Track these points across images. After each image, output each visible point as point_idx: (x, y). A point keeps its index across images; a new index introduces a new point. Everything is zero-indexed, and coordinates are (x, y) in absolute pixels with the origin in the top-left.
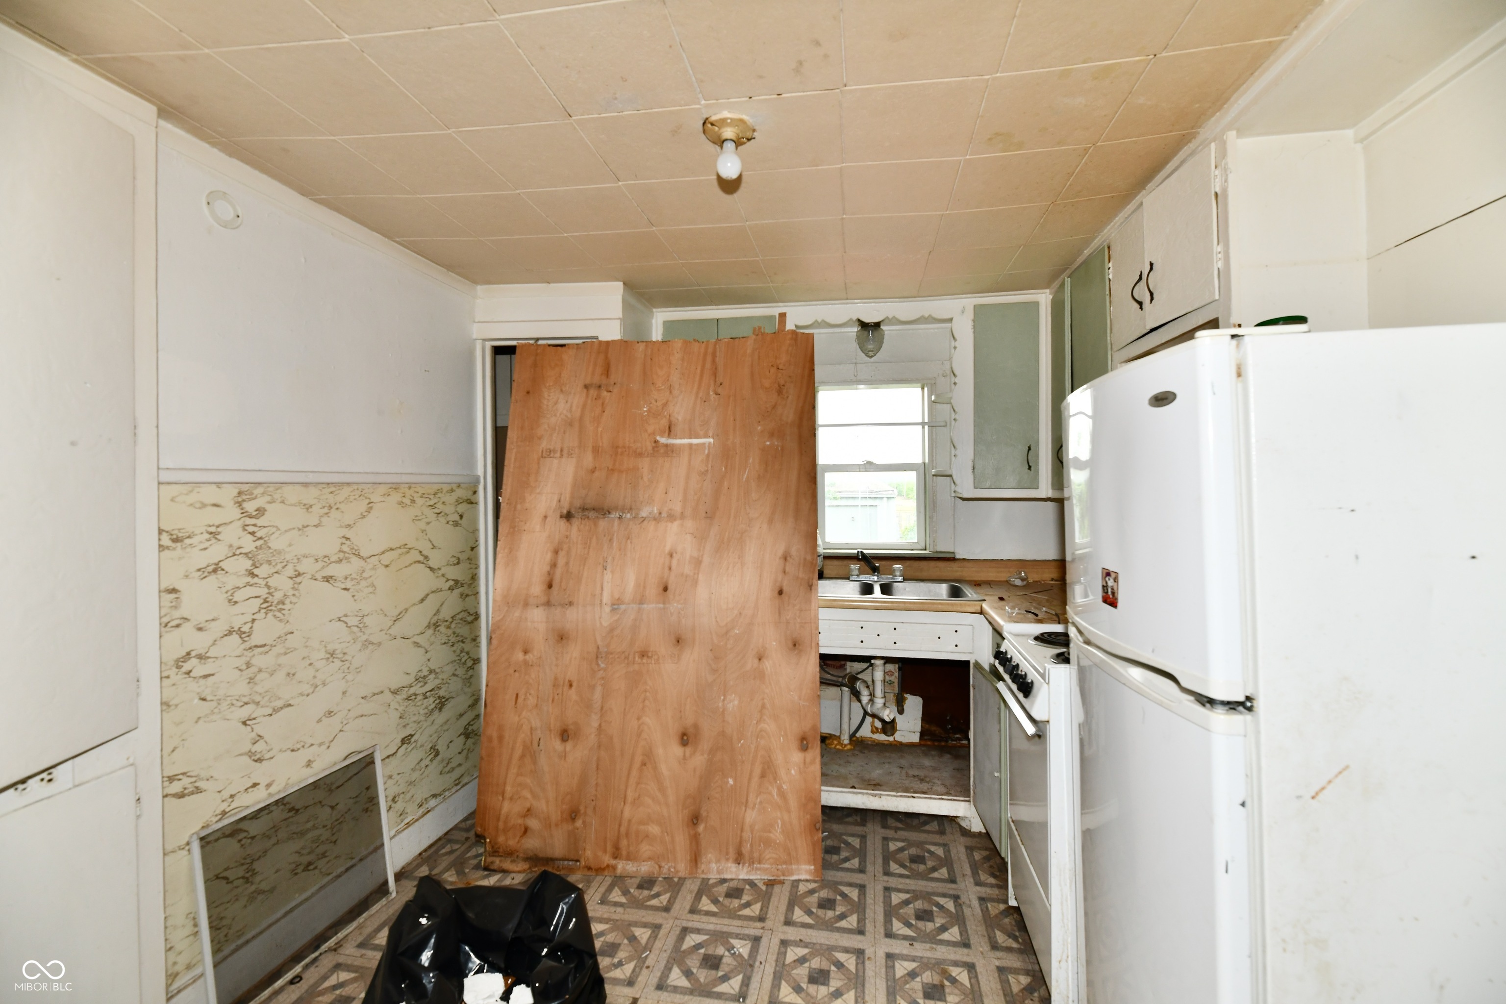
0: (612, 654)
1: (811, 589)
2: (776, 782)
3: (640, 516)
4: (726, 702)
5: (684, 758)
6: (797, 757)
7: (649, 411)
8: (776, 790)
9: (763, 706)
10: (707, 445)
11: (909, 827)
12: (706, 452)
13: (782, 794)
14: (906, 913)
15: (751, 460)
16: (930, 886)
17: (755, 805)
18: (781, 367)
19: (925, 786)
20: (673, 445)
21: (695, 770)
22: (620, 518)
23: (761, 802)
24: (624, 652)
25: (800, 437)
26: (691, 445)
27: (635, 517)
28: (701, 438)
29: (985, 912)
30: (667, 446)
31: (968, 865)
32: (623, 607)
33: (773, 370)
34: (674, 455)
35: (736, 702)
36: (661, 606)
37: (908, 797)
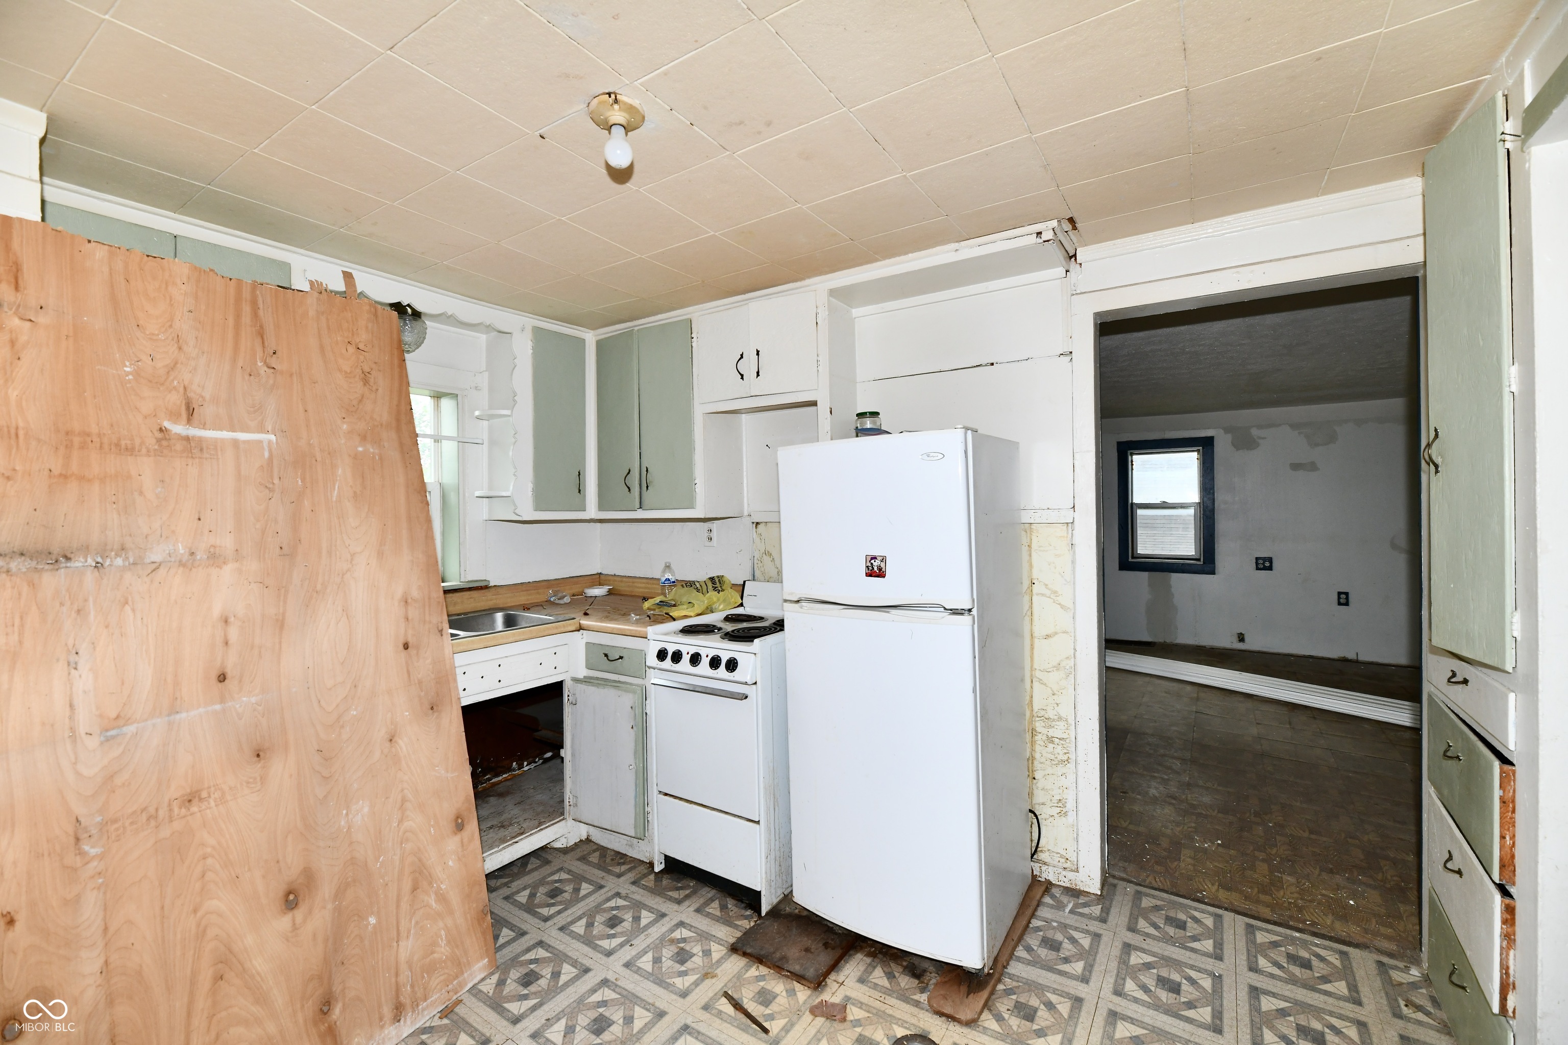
0: (115, 821)
1: (442, 635)
2: (433, 886)
3: (147, 561)
4: (351, 816)
5: (295, 927)
6: (452, 843)
7: (137, 374)
8: (433, 897)
9: (404, 800)
10: (265, 445)
11: (515, 877)
12: (267, 454)
13: (442, 898)
14: (599, 931)
15: (340, 471)
16: (591, 902)
17: (409, 932)
18: (361, 346)
19: (515, 829)
20: (200, 440)
21: (314, 936)
22: (98, 566)
23: (417, 923)
24: (144, 810)
25: (401, 445)
26: (236, 443)
27: (134, 564)
28: (254, 432)
29: (645, 888)
30: (187, 439)
31: (596, 870)
32: (131, 729)
33: (351, 349)
34: (205, 455)
35: (366, 810)
36: (218, 707)
37: (511, 845)
